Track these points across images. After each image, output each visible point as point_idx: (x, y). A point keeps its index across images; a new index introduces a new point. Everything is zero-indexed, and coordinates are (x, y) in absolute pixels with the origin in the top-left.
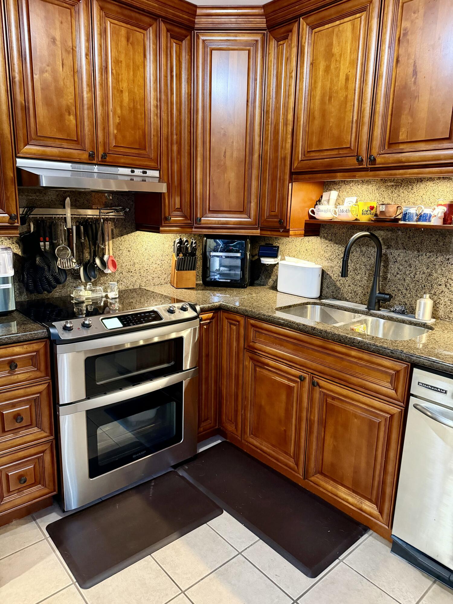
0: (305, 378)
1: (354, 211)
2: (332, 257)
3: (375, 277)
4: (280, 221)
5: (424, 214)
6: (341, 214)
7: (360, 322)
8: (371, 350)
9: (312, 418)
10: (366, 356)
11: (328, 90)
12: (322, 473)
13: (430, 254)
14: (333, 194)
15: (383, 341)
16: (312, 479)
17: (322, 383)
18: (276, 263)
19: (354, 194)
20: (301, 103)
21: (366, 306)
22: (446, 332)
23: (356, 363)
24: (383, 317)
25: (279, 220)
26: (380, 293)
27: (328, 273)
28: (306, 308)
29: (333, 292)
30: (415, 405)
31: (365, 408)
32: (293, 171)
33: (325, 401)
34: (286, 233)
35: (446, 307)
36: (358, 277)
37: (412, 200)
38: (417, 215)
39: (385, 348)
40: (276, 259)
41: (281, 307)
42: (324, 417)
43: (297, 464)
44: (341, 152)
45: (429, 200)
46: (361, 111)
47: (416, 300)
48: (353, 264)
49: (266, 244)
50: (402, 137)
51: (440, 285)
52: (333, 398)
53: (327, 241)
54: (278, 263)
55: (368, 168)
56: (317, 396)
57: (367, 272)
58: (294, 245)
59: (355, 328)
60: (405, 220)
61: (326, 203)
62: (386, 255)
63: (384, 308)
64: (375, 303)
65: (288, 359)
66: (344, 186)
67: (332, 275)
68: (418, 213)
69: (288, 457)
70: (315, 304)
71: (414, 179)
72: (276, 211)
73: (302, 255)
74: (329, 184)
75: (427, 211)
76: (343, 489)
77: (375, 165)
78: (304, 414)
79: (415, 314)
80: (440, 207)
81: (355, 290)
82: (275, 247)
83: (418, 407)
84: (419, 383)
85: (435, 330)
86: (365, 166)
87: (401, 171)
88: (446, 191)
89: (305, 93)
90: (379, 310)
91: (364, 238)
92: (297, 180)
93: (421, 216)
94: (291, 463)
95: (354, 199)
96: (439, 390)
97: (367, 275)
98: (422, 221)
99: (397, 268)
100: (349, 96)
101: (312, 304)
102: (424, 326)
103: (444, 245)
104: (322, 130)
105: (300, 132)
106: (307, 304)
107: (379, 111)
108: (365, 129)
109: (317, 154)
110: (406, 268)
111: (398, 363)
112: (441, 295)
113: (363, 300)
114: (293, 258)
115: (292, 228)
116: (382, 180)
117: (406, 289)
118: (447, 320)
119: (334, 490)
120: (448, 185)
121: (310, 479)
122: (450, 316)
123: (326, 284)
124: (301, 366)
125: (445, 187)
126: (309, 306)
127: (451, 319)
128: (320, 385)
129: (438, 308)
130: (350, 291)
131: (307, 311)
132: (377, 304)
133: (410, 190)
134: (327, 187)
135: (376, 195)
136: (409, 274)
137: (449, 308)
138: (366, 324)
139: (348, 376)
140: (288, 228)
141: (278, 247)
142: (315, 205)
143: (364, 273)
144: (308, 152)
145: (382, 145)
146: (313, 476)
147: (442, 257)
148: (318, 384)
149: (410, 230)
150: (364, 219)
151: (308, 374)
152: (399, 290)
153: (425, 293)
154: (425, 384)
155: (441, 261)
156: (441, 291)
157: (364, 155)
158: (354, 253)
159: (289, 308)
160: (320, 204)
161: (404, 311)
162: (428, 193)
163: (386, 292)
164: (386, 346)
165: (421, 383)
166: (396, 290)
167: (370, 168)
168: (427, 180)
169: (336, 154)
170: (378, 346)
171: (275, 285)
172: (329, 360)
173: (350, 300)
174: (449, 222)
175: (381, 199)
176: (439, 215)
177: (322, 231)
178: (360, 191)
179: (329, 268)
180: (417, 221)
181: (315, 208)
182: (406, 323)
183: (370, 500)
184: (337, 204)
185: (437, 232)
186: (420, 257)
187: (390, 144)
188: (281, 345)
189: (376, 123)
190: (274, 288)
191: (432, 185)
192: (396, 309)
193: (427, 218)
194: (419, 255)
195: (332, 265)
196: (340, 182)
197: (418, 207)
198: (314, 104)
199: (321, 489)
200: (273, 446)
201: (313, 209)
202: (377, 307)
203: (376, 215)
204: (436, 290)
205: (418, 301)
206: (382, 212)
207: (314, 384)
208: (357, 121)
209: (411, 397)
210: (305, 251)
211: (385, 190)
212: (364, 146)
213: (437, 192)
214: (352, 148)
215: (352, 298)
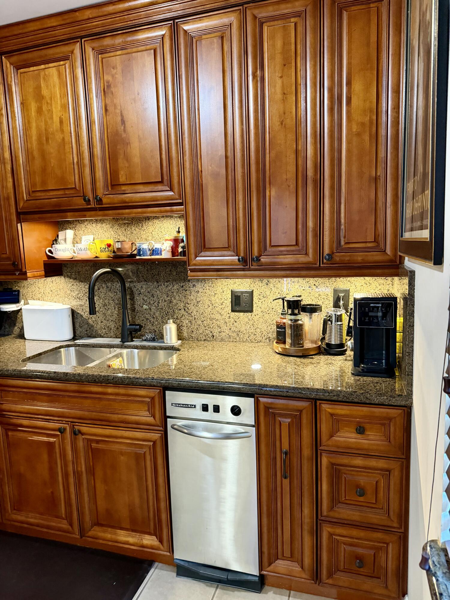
0: (65, 429)
1: (93, 249)
2: (79, 295)
3: (123, 311)
4: (14, 264)
5: (156, 248)
6: (80, 252)
7: (117, 356)
8: (125, 384)
9: (79, 469)
10: (122, 391)
11: (44, 131)
12: (99, 524)
13: (167, 284)
14: (69, 233)
15: (135, 371)
16: (90, 533)
17: (84, 429)
18: (20, 308)
19: (90, 233)
20: (18, 142)
21: (120, 340)
22: (190, 350)
23: (114, 400)
24: (136, 347)
25: (12, 262)
26: (130, 325)
27: (78, 312)
28: (60, 352)
29: (87, 331)
30: (172, 426)
31: (129, 443)
32: (19, 210)
33: (89, 447)
34: (24, 276)
35: (188, 328)
36: (109, 312)
37: (144, 237)
38: (150, 250)
39: (137, 378)
40: (18, 305)
41: (29, 357)
42: (91, 464)
43: (71, 525)
44: (67, 192)
45: (158, 236)
46: (80, 153)
47: (163, 326)
48: (101, 300)
49: (4, 289)
50: (122, 179)
51: (180, 310)
52: (98, 442)
53: (72, 280)
54: (21, 309)
55: (97, 208)
56: (81, 444)
57: (116, 306)
58: (37, 287)
59: (111, 363)
60: (140, 255)
61: (63, 242)
62: (130, 288)
63: (137, 338)
64: (128, 335)
65: (43, 412)
66: (79, 225)
67: (82, 313)
68: (150, 248)
69: (60, 520)
70: (68, 346)
71: (143, 218)
72: (8, 253)
73: (47, 296)
74: (63, 224)
75: (157, 246)
76: (122, 532)
77: (102, 204)
78: (70, 468)
79: (164, 339)
80: (167, 242)
81: (108, 325)
82: (15, 291)
83: (175, 427)
84: (172, 404)
85: (181, 351)
86: (93, 206)
87: (127, 211)
88: (170, 227)
89: (20, 133)
90: (133, 341)
91: (107, 274)
92: (26, 220)
93: (153, 251)
94: (64, 526)
95: (91, 237)
96: (189, 406)
97: (117, 309)
98: (155, 255)
99: (142, 299)
100: (66, 139)
101: (65, 347)
102: (173, 349)
103: (177, 274)
104: (44, 170)
105: (20, 172)
106: (60, 348)
107: (97, 155)
108: (87, 170)
109: (43, 194)
110: (150, 298)
111: (151, 390)
112: (182, 319)
113: (117, 333)
114: (38, 301)
115: (30, 270)
116: (114, 218)
117: (153, 317)
118: (191, 339)
119: (114, 537)
120: (171, 222)
121: (87, 535)
122: (192, 336)
123: (78, 324)
124: (59, 417)
125: (169, 223)
126: (62, 349)
127: (194, 338)
128: (82, 432)
129: (182, 330)
130: (104, 327)
131: (61, 355)
132: (130, 335)
133: (141, 227)
134: (62, 226)
135: (111, 233)
136: (153, 303)
137: (190, 328)
138: (122, 357)
139: (108, 415)
140: (24, 270)
141: (19, 291)
142: (52, 245)
143: (113, 308)
144: (33, 192)
145: (106, 186)
146: (90, 530)
147: (177, 285)
148: (80, 432)
149: (147, 264)
150: (104, 256)
151: (68, 424)
152: (147, 319)
153: (168, 319)
154: (177, 404)
155: (177, 289)
156: (182, 314)
157: (90, 196)
158: (101, 289)
159: (39, 356)
160: (57, 244)
161: (154, 338)
162: (156, 230)
163: (137, 323)
164: (138, 376)
165: (174, 404)
166: (145, 320)
167: (99, 208)
168: (154, 218)
169: (62, 195)
170: (132, 377)
171: (22, 332)
172: (87, 403)
173: (105, 336)
174: (177, 254)
175: (116, 237)
176: (168, 249)
177: (65, 270)
178: (95, 229)
179: (79, 307)
180: (151, 256)
181: (52, 248)
182: (157, 349)
183: (150, 534)
184: (75, 242)
185: (170, 263)
186: (160, 287)
187: (113, 186)
188: (34, 400)
189: (97, 165)
190: (21, 336)
191: (158, 223)
192: (147, 338)
193: (159, 252)
194: (158, 286)
195: (81, 304)
196: (75, 221)
197: (149, 243)
198: (31, 143)
199: (101, 541)
200: (41, 514)
201: (50, 249)
202: (130, 339)
203: (114, 252)
204: (177, 315)
205: (164, 327)
206: (118, 249)
207: (75, 433)
208: (78, 162)
209: (168, 419)
210: (50, 292)
211: (118, 228)
212: (89, 187)
213: (163, 229)
214: (77, 188)
215: (106, 333)
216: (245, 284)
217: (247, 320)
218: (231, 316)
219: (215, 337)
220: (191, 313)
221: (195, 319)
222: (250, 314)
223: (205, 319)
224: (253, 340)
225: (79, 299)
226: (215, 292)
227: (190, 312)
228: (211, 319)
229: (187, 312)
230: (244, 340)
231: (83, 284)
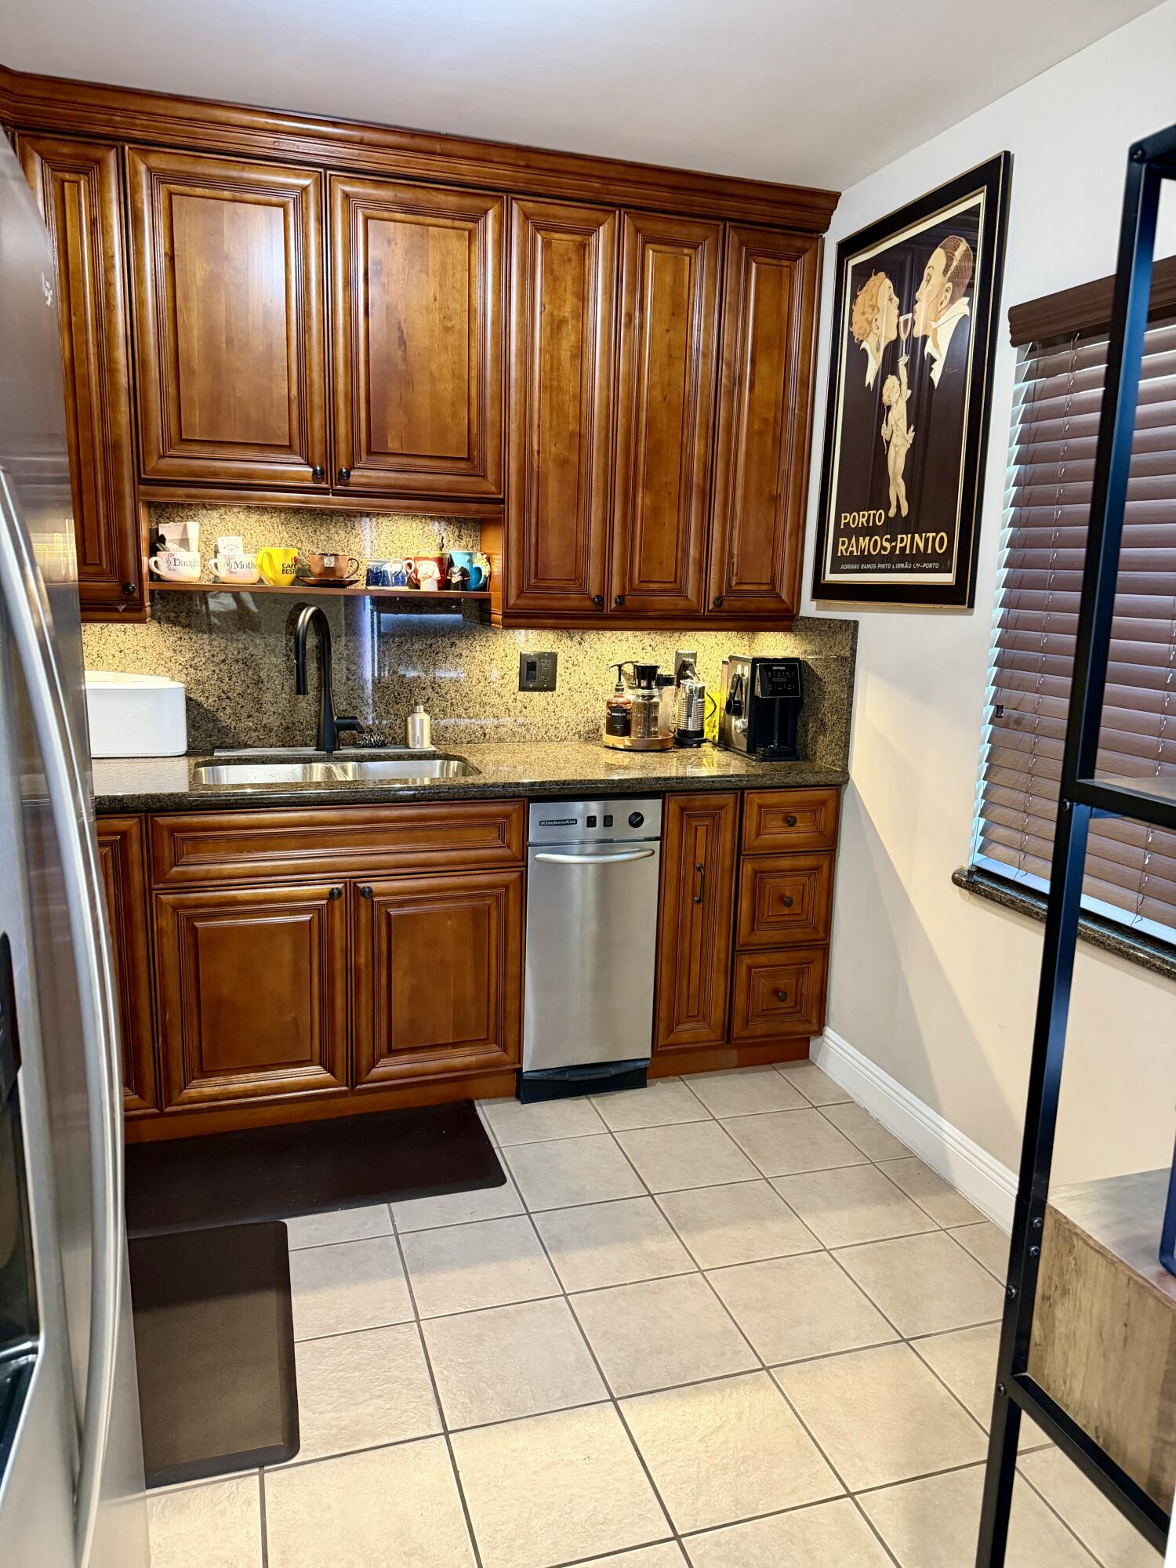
4: (125, 588)
14: (191, 528)
16: (371, 1075)
17: (379, 886)
21: (311, 748)
26: (338, 718)
32: (143, 475)
34: (137, 613)
42: (384, 947)
46: (305, 382)
48: (250, 673)
50: (393, 444)
51: (424, 688)
52: (401, 904)
64: (335, 737)
67: (202, 699)
77: (348, 485)
79: (408, 741)
80: (428, 562)
81: (265, 722)
86: (327, 486)
98: (396, 586)
109: (207, 448)
111: (507, 804)
118: (443, 742)
120: (414, 525)
121: (366, 1079)
128: (373, 891)
133: (349, 529)
140: (144, 601)
143: (279, 687)
144: (184, 441)
145: (357, 453)
146: (372, 1069)
161: (384, 741)
162: (383, 537)
173: (256, 744)
175: (294, 544)
176: (435, 575)
187: (372, 454)
191: (388, 524)
192: (370, 741)
205: (409, 719)
206: (329, 569)
209: (529, 848)
213: (397, 536)
215: (260, 739)
216: (544, 642)
217: (544, 704)
218: (518, 698)
219: (487, 736)
220: (446, 694)
221: (452, 704)
222: (550, 693)
223: (471, 704)
224: (554, 738)
225: (196, 669)
226: (492, 657)
227: (443, 692)
228: (483, 705)
229: (437, 693)
230: (539, 738)
231: (206, 636)
